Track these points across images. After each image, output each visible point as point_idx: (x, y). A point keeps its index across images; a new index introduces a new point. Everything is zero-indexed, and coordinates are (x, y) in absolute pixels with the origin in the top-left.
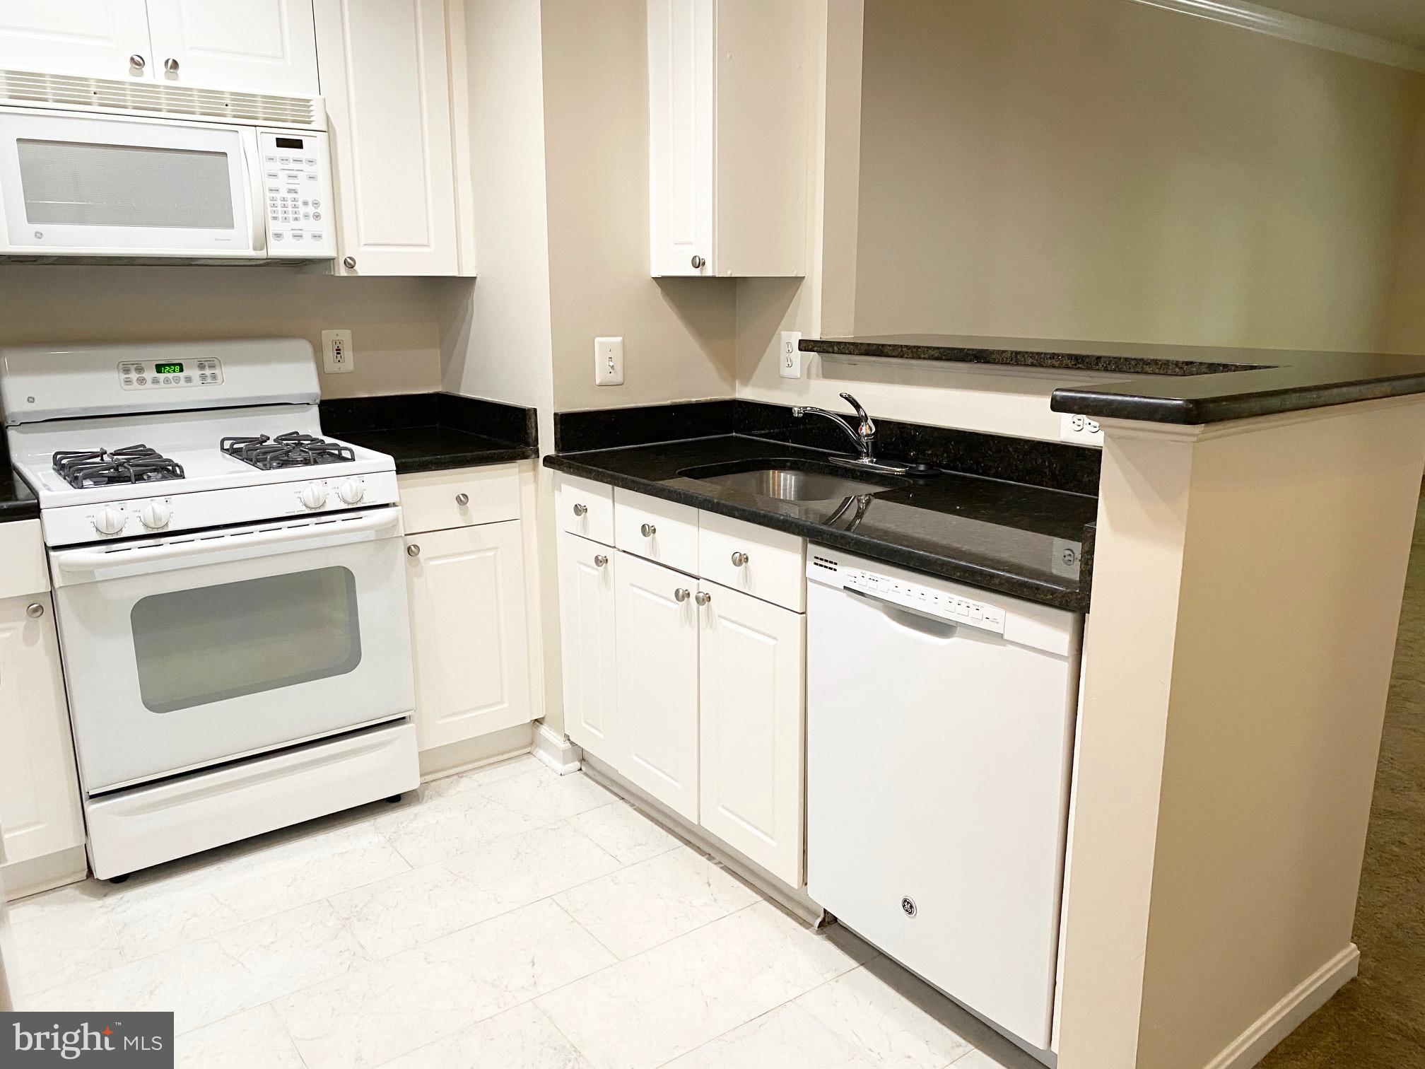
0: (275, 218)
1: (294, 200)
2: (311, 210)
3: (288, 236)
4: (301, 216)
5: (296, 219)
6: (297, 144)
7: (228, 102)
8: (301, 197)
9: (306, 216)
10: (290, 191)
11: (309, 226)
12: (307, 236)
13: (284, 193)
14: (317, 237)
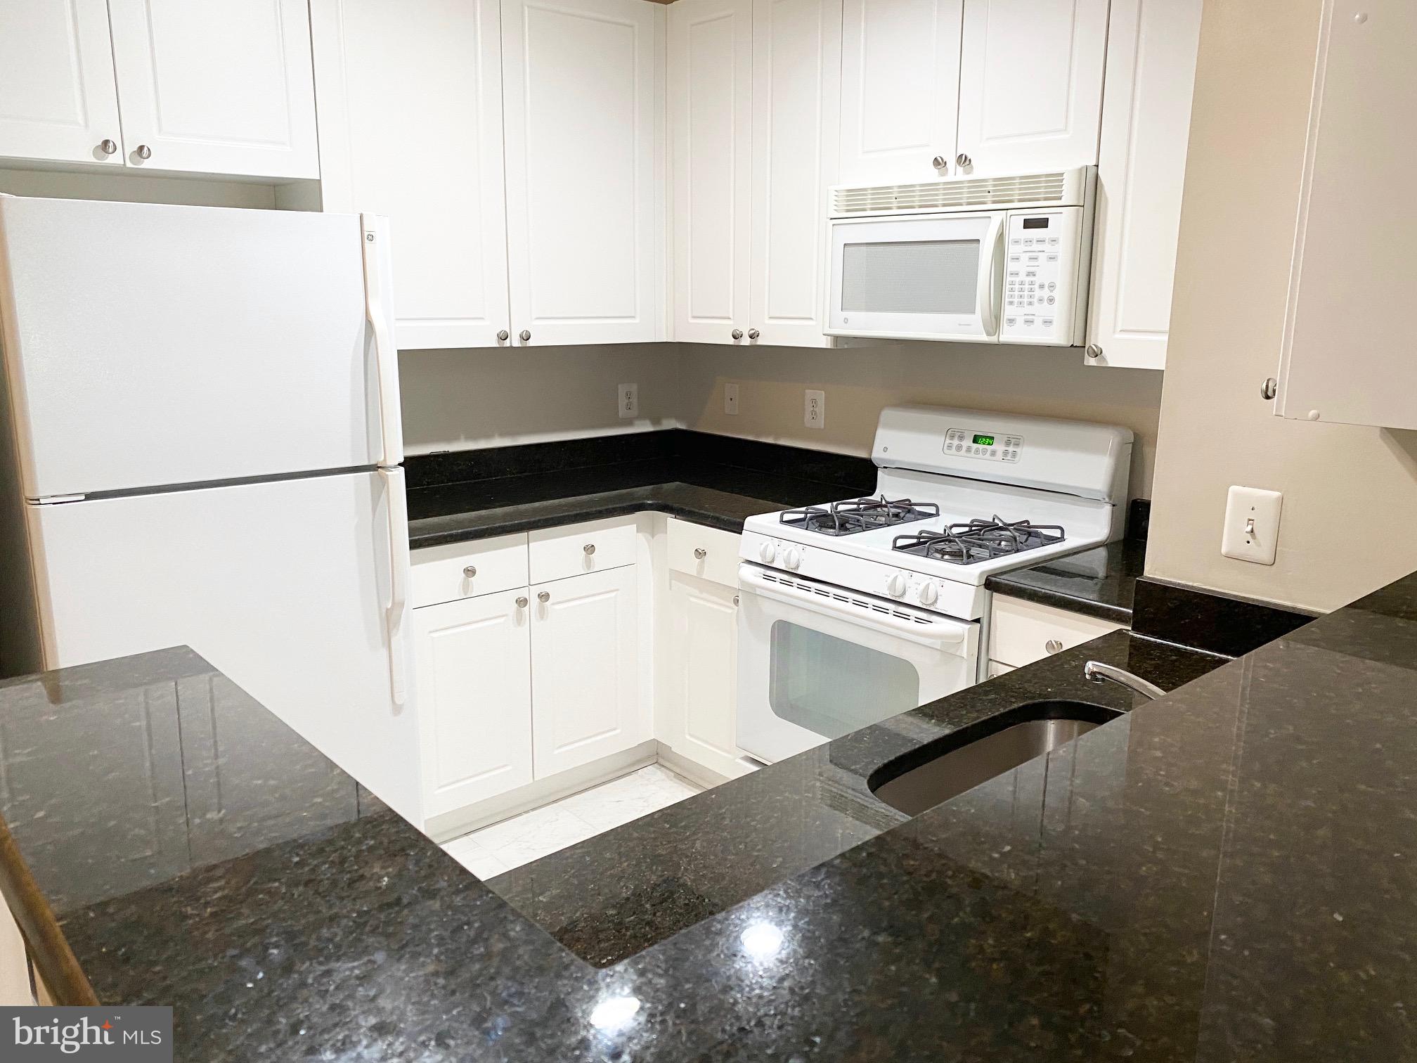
0: (1011, 303)
1: (1032, 283)
2: (1046, 293)
3: (1020, 321)
4: (1035, 300)
5: (1030, 303)
6: (1043, 223)
7: (990, 188)
8: (1038, 280)
9: (1041, 300)
10: (1029, 274)
11: (1042, 311)
12: (1038, 321)
13: (1022, 277)
14: (1048, 322)
